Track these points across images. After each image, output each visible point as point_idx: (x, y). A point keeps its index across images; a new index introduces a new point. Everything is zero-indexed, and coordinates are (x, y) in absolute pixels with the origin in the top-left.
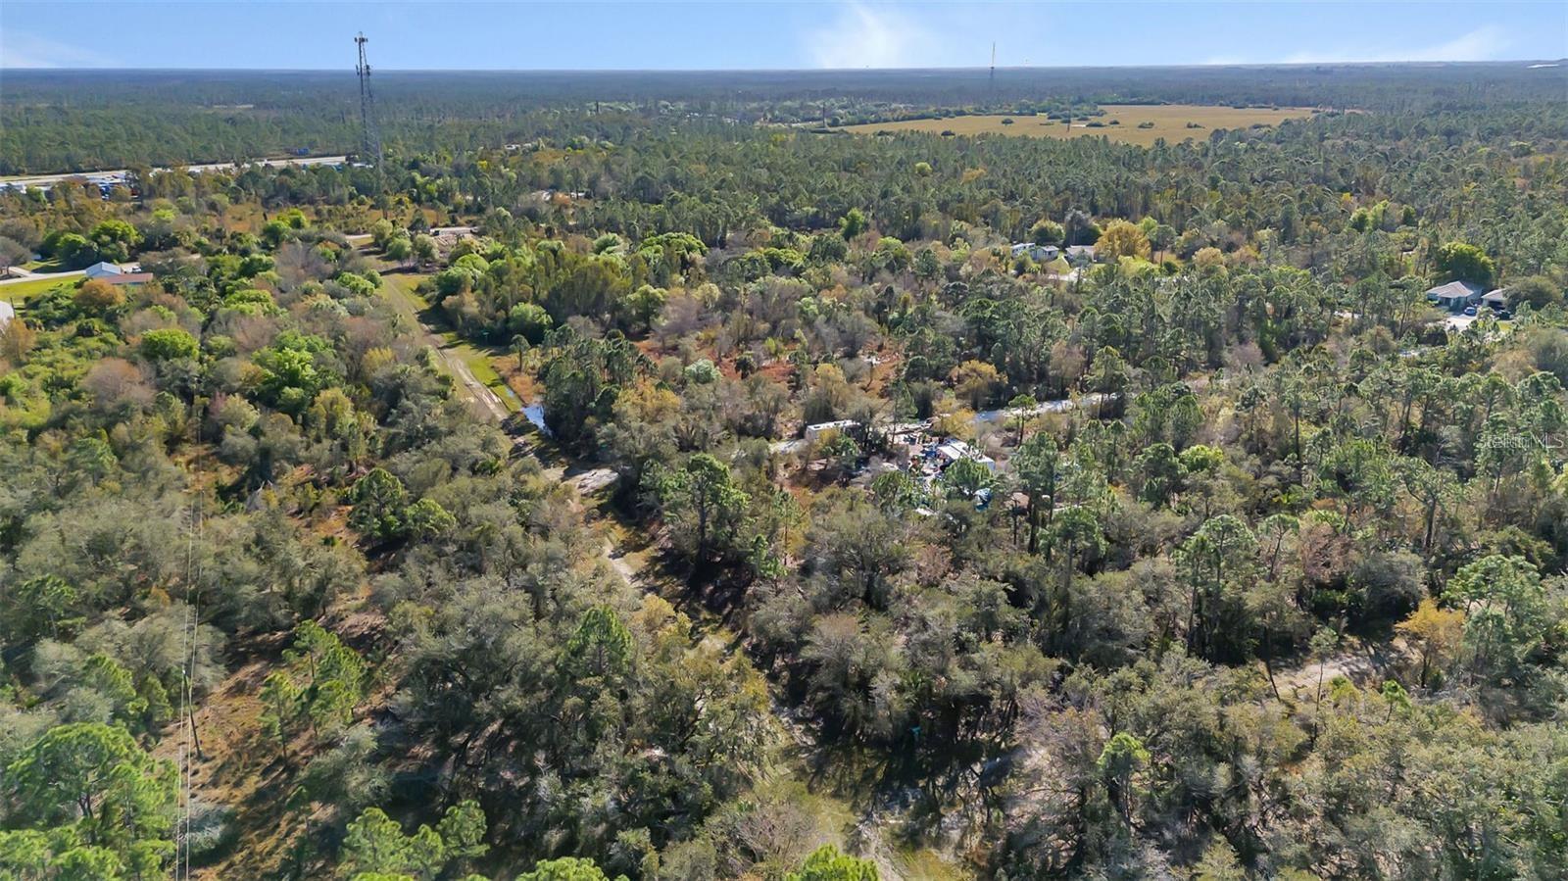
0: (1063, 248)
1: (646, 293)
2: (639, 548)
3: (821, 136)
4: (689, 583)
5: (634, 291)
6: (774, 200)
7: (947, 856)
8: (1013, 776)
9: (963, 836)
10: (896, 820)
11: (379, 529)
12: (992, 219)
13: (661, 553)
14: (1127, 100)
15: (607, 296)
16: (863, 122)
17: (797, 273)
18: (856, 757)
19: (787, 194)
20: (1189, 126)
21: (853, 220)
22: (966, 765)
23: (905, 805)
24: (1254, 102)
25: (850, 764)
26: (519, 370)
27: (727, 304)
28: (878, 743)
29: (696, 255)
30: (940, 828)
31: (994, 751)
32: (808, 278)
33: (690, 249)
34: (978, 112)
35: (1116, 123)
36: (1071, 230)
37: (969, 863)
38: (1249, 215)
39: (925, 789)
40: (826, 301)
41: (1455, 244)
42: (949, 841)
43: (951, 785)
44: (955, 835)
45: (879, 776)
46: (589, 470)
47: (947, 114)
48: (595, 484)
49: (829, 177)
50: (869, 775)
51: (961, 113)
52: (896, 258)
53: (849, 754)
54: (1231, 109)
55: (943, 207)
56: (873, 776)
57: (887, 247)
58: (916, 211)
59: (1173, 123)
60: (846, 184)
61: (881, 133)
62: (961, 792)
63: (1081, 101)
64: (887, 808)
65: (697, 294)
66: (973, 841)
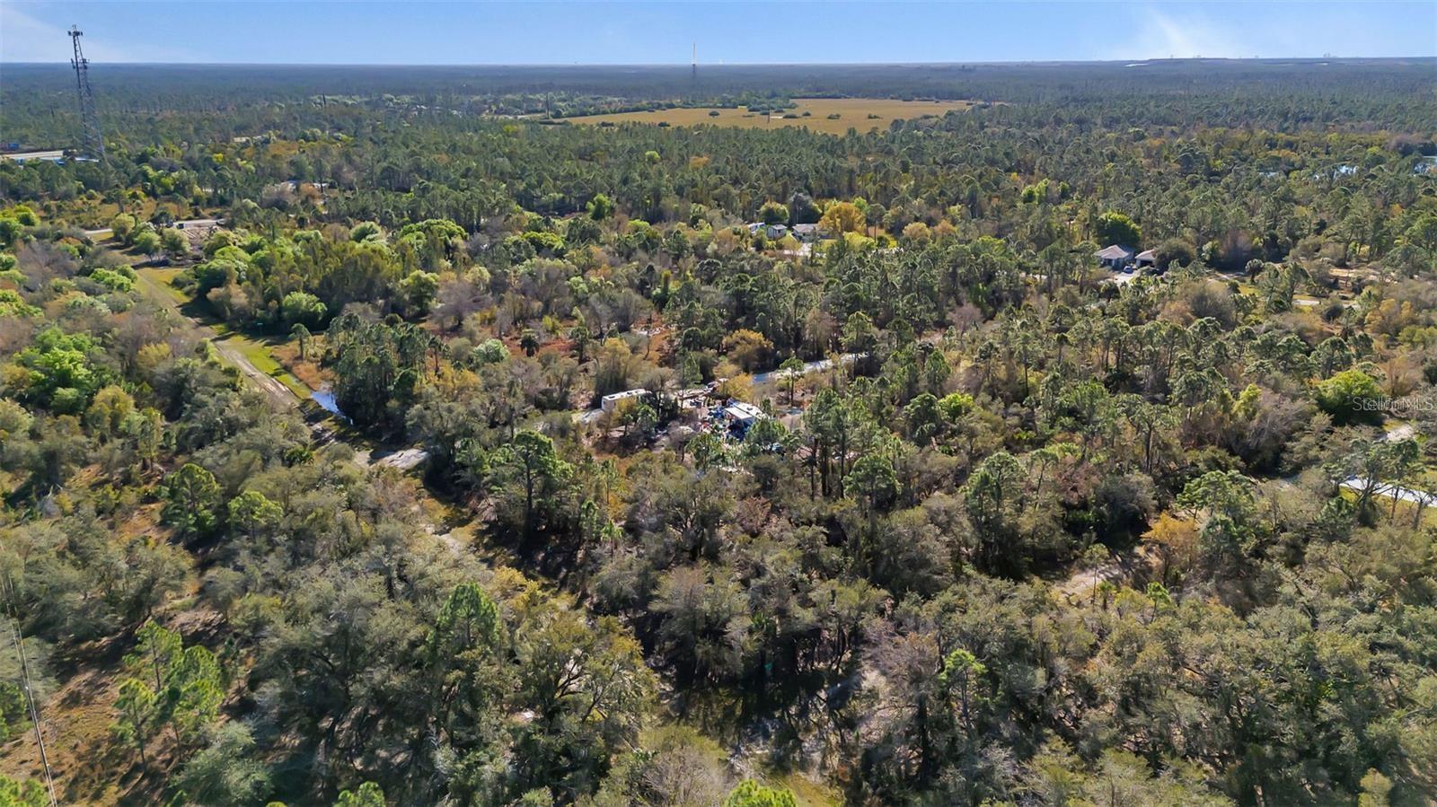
0: (790, 227)
1: (418, 278)
2: (463, 523)
3: (550, 127)
4: (520, 552)
5: (404, 277)
6: (521, 186)
7: (814, 777)
8: (855, 698)
9: (824, 757)
10: (762, 750)
11: (194, 525)
12: (724, 202)
13: (485, 527)
14: (813, 94)
15: (378, 282)
16: (584, 114)
17: (560, 254)
18: (713, 697)
19: (534, 181)
20: (870, 117)
21: (600, 204)
22: (812, 693)
23: (766, 736)
24: (918, 96)
25: (709, 704)
26: (300, 358)
27: (497, 286)
28: (731, 681)
29: (458, 240)
30: (802, 752)
31: (834, 678)
32: (571, 259)
33: (451, 234)
34: (686, 105)
35: (808, 114)
36: (793, 211)
37: (835, 780)
38: (942, 193)
39: (781, 719)
40: (594, 280)
41: (1110, 215)
42: (812, 763)
43: (803, 713)
44: (817, 757)
45: (738, 712)
46: (395, 451)
47: (659, 107)
48: (404, 465)
49: (569, 166)
50: (729, 712)
51: (671, 106)
52: (648, 238)
53: (706, 695)
54: (900, 102)
55: (680, 191)
56: (734, 712)
57: (637, 229)
58: (657, 196)
59: (856, 115)
60: (585, 172)
61: (604, 124)
62: (813, 718)
63: (774, 95)
64: (751, 740)
65: (468, 277)
66: (834, 761)
